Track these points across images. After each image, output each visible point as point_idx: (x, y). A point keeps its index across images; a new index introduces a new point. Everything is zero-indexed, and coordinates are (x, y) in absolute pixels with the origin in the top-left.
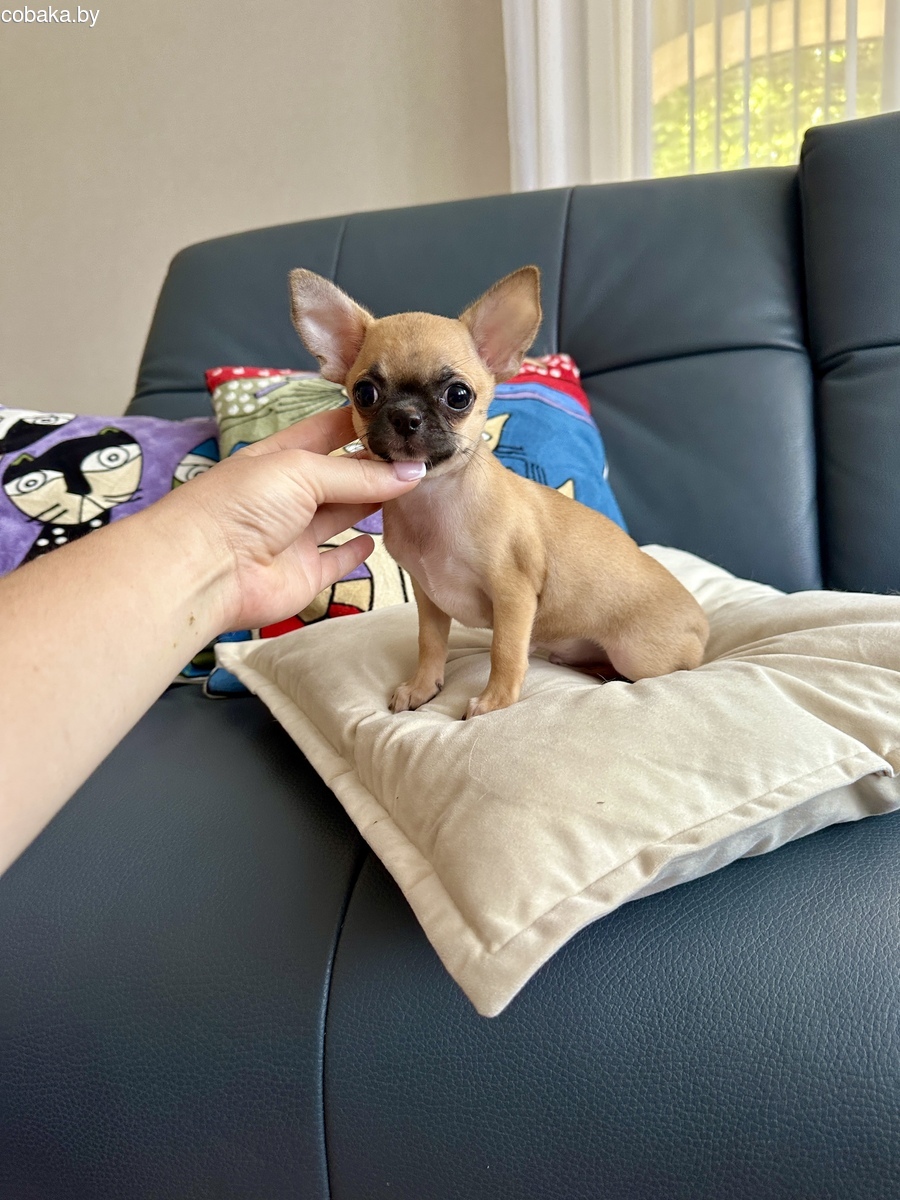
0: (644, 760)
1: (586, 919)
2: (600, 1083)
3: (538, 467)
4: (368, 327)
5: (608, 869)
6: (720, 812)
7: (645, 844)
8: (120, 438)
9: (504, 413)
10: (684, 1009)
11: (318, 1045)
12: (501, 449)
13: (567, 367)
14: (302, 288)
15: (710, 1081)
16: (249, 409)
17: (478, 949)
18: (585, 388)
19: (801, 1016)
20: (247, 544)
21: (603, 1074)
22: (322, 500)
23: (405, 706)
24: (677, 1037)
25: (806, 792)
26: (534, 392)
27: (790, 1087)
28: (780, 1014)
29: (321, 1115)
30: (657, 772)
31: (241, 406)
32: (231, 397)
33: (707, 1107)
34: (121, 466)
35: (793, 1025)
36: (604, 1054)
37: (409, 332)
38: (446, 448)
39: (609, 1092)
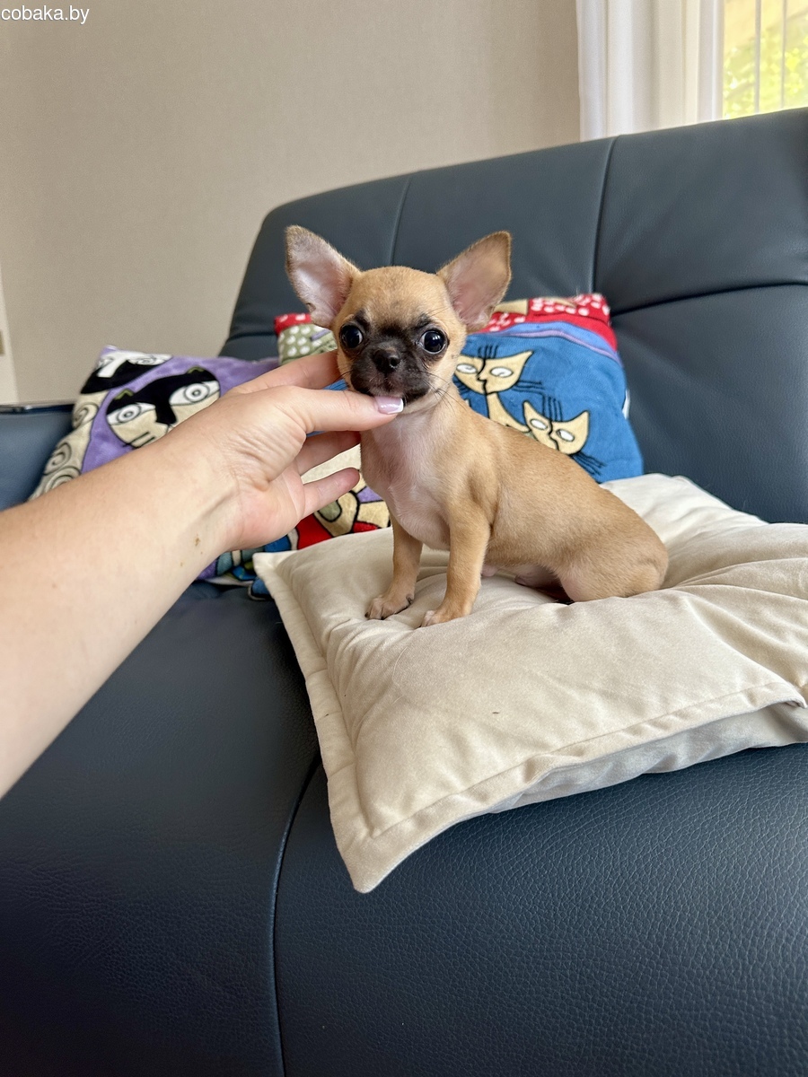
0: (546, 677)
1: (459, 816)
2: (499, 963)
3: (555, 400)
4: (355, 278)
5: (493, 773)
6: (613, 729)
7: (534, 753)
8: (202, 376)
9: (527, 351)
10: (578, 906)
11: (270, 902)
12: (520, 384)
13: (596, 305)
14: (297, 243)
15: (595, 974)
16: (305, 350)
17: (363, 832)
18: (614, 326)
19: (684, 924)
20: (247, 471)
21: (502, 956)
22: (311, 429)
23: (379, 617)
24: (568, 931)
25: (702, 716)
26: (559, 330)
27: (666, 988)
28: (665, 920)
29: (271, 961)
30: (556, 689)
31: (298, 348)
32: (292, 340)
33: (591, 997)
34: (202, 400)
35: (675, 931)
36: (503, 937)
37: (392, 283)
38: (420, 386)
39: (506, 972)
